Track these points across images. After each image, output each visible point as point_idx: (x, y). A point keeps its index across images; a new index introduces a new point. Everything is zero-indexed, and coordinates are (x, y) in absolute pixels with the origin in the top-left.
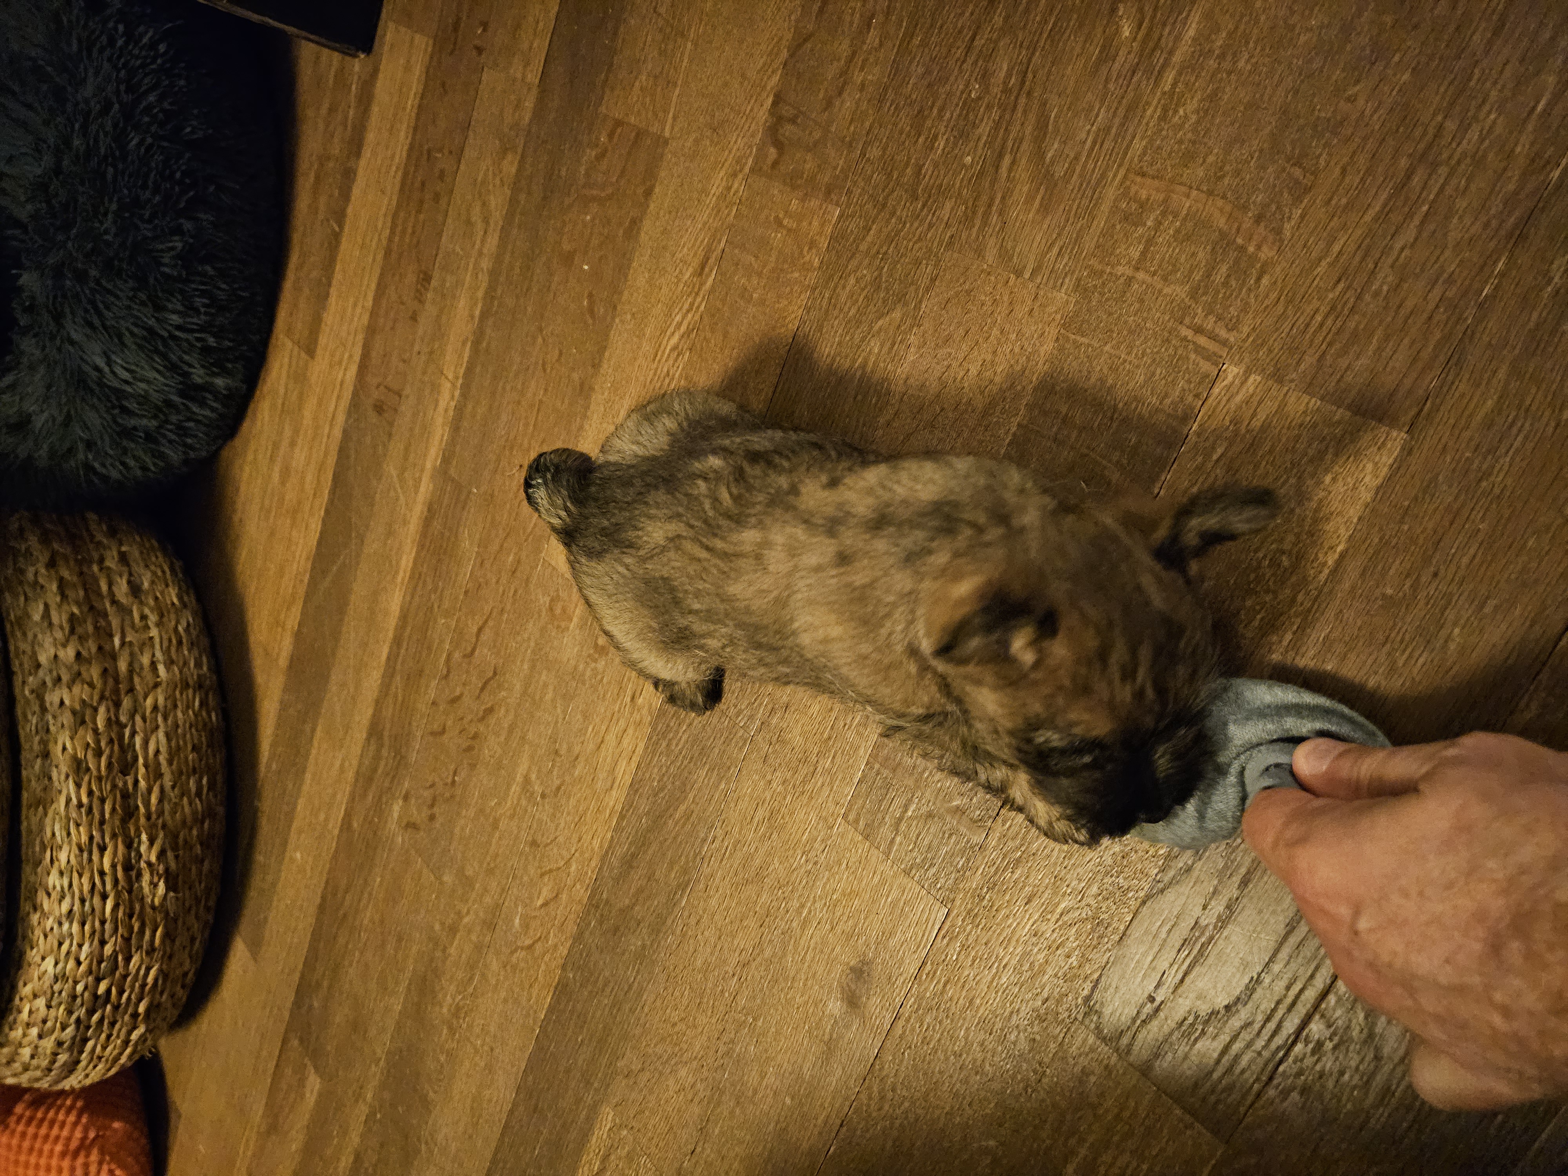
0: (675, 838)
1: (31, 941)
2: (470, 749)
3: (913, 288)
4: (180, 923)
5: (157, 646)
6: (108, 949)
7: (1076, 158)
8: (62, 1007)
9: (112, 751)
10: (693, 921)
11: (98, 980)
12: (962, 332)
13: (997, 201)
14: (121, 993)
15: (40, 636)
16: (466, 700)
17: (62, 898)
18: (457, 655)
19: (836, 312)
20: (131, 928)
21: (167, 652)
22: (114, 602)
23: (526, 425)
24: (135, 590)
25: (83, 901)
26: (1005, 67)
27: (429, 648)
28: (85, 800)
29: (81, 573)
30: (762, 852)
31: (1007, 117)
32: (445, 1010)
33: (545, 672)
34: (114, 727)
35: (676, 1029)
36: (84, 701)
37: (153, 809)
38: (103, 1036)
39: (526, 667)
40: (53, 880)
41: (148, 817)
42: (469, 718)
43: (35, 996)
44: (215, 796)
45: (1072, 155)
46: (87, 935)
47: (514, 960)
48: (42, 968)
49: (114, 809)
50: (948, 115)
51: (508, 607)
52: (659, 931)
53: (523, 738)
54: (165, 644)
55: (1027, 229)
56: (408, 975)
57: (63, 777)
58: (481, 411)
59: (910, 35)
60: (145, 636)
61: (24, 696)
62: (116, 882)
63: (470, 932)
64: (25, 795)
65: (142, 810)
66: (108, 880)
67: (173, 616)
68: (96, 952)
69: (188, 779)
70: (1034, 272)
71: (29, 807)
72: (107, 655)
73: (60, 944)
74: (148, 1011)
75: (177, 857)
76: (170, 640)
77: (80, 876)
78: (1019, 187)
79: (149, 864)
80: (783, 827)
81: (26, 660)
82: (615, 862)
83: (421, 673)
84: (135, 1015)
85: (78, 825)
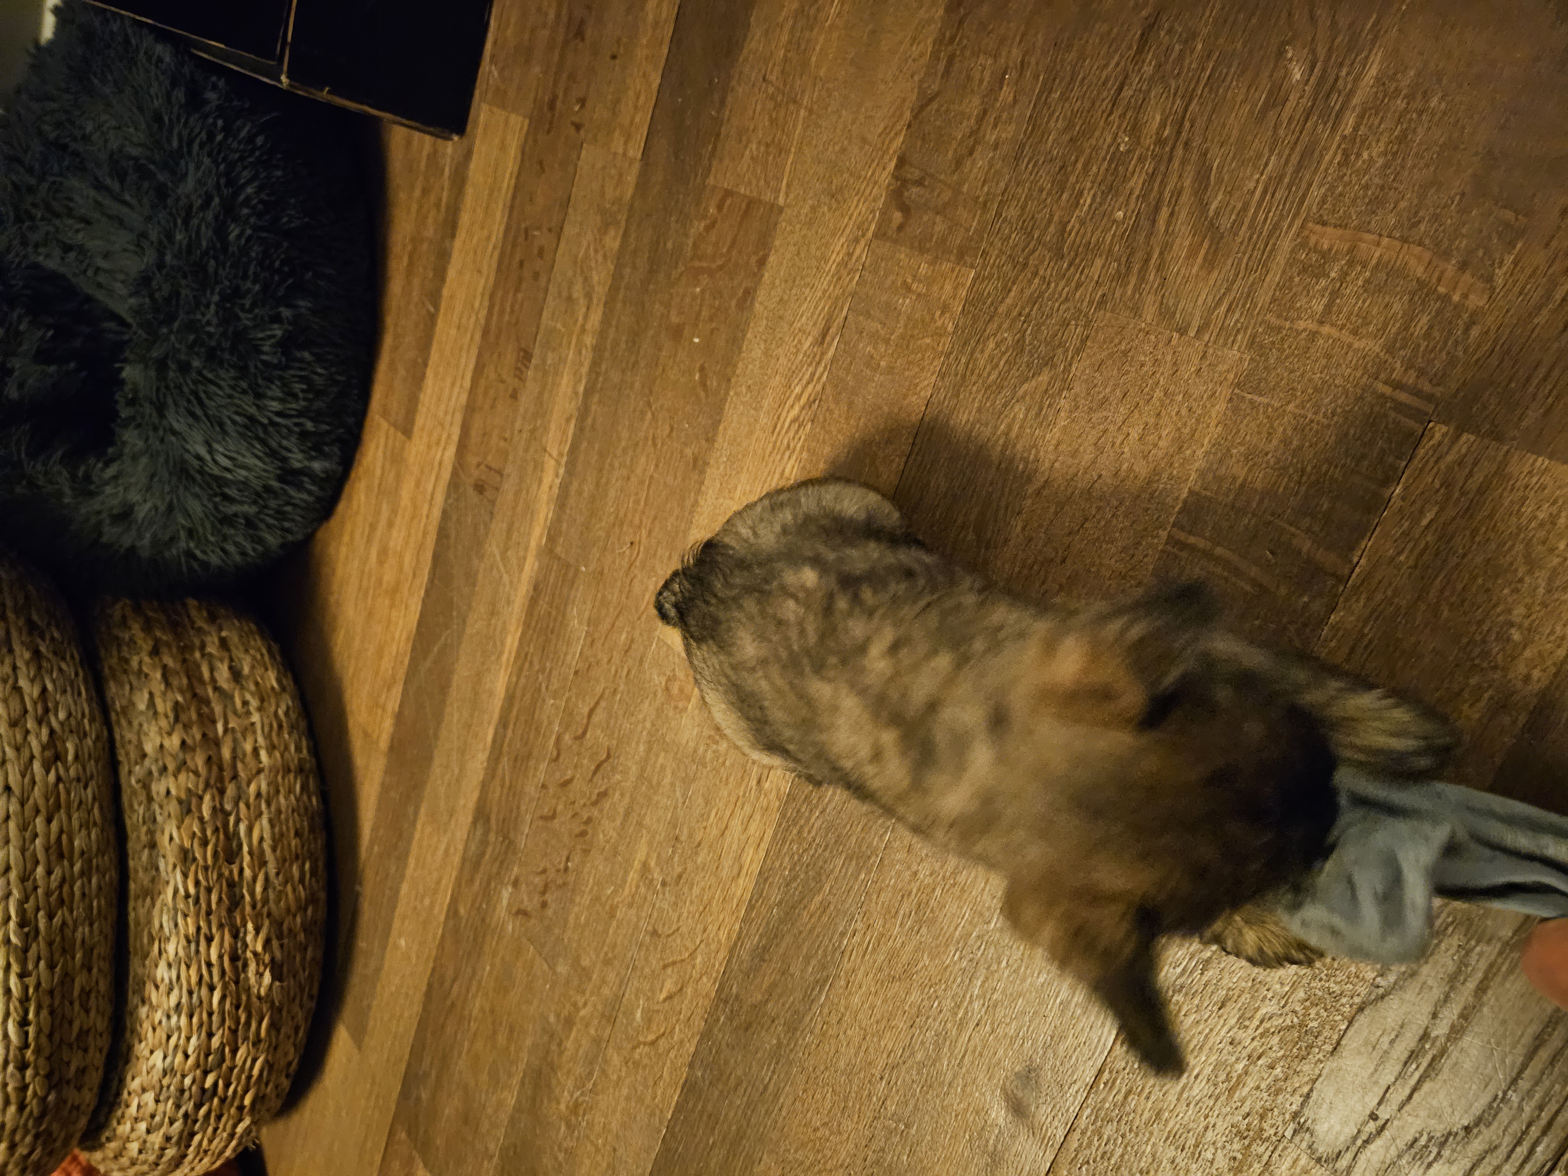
0: (811, 931)
1: (139, 1035)
2: (583, 834)
3: (1060, 351)
4: (284, 1014)
5: (259, 732)
6: (215, 1042)
7: (1245, 208)
8: (171, 1102)
9: (218, 839)
10: (834, 1019)
11: (206, 1073)
12: (1118, 393)
13: (1155, 256)
14: (227, 1085)
15: (145, 726)
16: (577, 784)
17: (171, 989)
18: (567, 737)
19: (974, 378)
20: (237, 1021)
21: (268, 737)
22: (216, 689)
23: (637, 502)
24: (236, 675)
25: (190, 993)
26: (1158, 118)
27: (537, 730)
28: (192, 890)
29: (184, 661)
30: (910, 948)
31: (1162, 168)
32: (563, 1107)
33: (663, 754)
34: (220, 816)
35: (819, 1134)
36: (189, 790)
37: (258, 896)
38: (210, 1129)
39: (642, 748)
40: (162, 972)
41: (254, 907)
42: (582, 802)
43: (144, 1090)
44: (317, 881)
45: (1239, 206)
46: (195, 1028)
47: (637, 1056)
48: (151, 1063)
49: (220, 899)
50: (1095, 169)
51: (622, 687)
52: (796, 1029)
53: (640, 824)
54: (266, 729)
55: (1189, 286)
56: (522, 1066)
57: (170, 867)
58: (588, 488)
59: (1047, 89)
60: (246, 722)
61: (131, 786)
62: (223, 973)
63: (587, 1025)
64: (132, 886)
65: (248, 898)
66: (216, 971)
67: (273, 700)
68: (204, 1046)
69: (291, 865)
70: (1200, 331)
71: (137, 898)
72: (211, 742)
73: (169, 1037)
74: (253, 1103)
75: (282, 946)
76: (271, 726)
77: (188, 967)
78: (1178, 241)
79: (255, 954)
80: (933, 921)
81: (131, 749)
82: (745, 956)
83: (530, 755)
84: (241, 1108)
85: (185, 916)
